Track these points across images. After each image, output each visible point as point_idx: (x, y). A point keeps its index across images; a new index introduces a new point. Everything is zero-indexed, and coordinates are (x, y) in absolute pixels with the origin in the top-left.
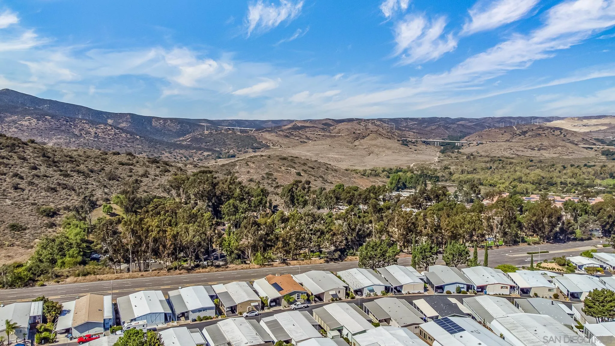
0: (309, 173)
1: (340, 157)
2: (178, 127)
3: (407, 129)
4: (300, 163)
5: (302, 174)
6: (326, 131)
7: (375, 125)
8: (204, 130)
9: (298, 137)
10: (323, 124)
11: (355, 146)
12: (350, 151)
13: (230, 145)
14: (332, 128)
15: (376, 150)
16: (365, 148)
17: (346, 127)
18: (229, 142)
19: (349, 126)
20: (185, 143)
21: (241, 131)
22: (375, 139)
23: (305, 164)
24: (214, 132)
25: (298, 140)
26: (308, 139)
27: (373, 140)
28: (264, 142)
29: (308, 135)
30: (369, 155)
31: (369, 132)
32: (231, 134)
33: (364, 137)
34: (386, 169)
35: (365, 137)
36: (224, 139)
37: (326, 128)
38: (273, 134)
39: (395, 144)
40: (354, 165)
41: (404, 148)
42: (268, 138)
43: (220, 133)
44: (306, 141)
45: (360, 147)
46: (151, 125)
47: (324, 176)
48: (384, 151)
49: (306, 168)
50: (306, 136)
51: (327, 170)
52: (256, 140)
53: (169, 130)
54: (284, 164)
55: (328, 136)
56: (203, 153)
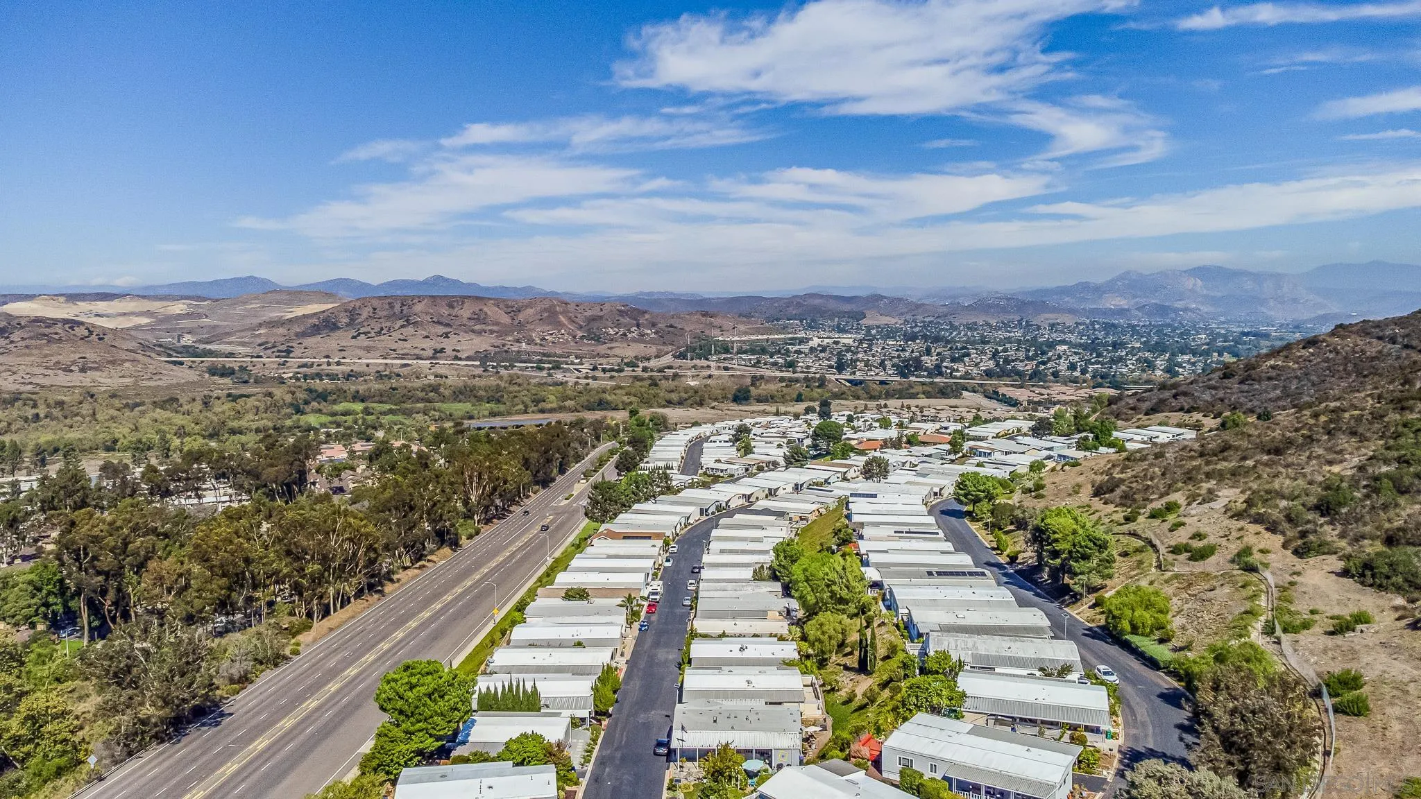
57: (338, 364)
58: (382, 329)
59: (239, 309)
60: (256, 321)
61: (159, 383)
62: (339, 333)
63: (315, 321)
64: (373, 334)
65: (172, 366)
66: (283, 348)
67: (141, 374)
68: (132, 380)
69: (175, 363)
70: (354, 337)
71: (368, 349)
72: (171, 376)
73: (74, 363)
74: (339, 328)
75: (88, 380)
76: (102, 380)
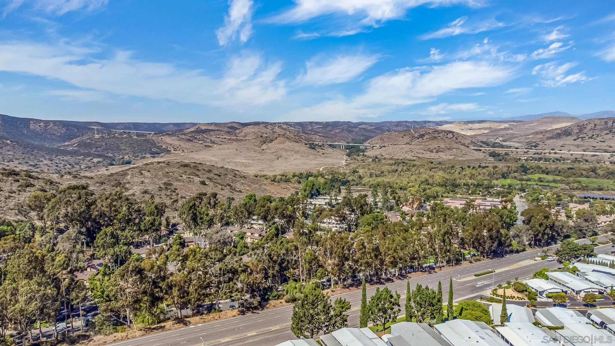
0: (215, 181)
1: (248, 161)
2: (63, 130)
3: (313, 133)
4: (204, 170)
5: (207, 183)
6: (232, 134)
7: (282, 128)
8: (94, 134)
9: (202, 140)
10: (228, 127)
11: (263, 150)
12: (258, 155)
13: (125, 150)
14: (238, 131)
15: (284, 154)
16: (273, 152)
17: (253, 130)
18: (123, 147)
19: (256, 129)
20: (71, 148)
21: (138, 135)
22: (283, 142)
23: (210, 171)
24: (106, 135)
25: (202, 144)
26: (213, 143)
27: (281, 143)
28: (164, 147)
29: (213, 139)
30: (278, 160)
31: (276, 136)
32: (126, 138)
33: (271, 141)
34: (296, 174)
35: (273, 141)
36: (117, 144)
37: (231, 132)
38: (174, 138)
39: (303, 148)
40: (263, 170)
41: (312, 151)
42: (169, 142)
43: (113, 137)
44: (211, 145)
45: (268, 151)
46: (29, 127)
47: (231, 184)
48: (292, 155)
49: (211, 175)
50: (211, 140)
51: (235, 177)
52: (155, 144)
53: (53, 134)
54: (186, 172)
55: (234, 140)
56: (92, 159)
57: (555, 153)
58: (593, 135)
59: (527, 126)
60: (532, 131)
61: (464, 159)
62: (569, 137)
63: (559, 131)
64: (587, 138)
65: (475, 152)
66: (534, 144)
67: (458, 154)
68: (453, 157)
69: (476, 150)
70: (575, 140)
71: (578, 146)
72: (472, 156)
73: (435, 148)
74: (571, 135)
75: (438, 156)
76: (442, 156)
